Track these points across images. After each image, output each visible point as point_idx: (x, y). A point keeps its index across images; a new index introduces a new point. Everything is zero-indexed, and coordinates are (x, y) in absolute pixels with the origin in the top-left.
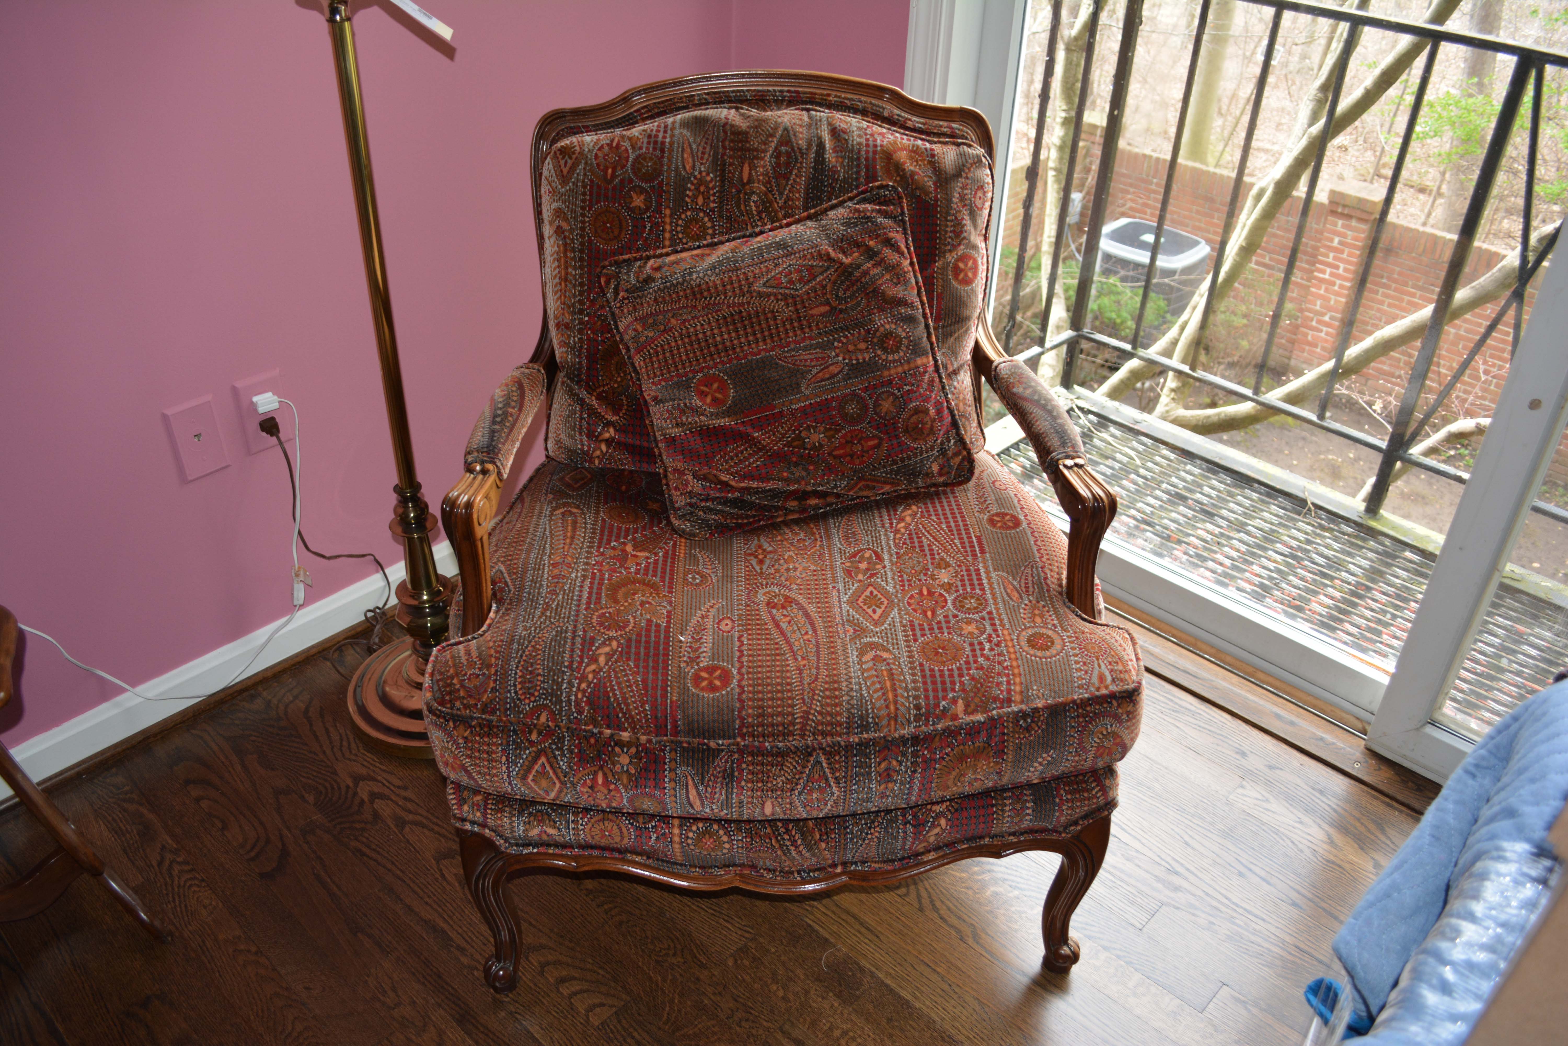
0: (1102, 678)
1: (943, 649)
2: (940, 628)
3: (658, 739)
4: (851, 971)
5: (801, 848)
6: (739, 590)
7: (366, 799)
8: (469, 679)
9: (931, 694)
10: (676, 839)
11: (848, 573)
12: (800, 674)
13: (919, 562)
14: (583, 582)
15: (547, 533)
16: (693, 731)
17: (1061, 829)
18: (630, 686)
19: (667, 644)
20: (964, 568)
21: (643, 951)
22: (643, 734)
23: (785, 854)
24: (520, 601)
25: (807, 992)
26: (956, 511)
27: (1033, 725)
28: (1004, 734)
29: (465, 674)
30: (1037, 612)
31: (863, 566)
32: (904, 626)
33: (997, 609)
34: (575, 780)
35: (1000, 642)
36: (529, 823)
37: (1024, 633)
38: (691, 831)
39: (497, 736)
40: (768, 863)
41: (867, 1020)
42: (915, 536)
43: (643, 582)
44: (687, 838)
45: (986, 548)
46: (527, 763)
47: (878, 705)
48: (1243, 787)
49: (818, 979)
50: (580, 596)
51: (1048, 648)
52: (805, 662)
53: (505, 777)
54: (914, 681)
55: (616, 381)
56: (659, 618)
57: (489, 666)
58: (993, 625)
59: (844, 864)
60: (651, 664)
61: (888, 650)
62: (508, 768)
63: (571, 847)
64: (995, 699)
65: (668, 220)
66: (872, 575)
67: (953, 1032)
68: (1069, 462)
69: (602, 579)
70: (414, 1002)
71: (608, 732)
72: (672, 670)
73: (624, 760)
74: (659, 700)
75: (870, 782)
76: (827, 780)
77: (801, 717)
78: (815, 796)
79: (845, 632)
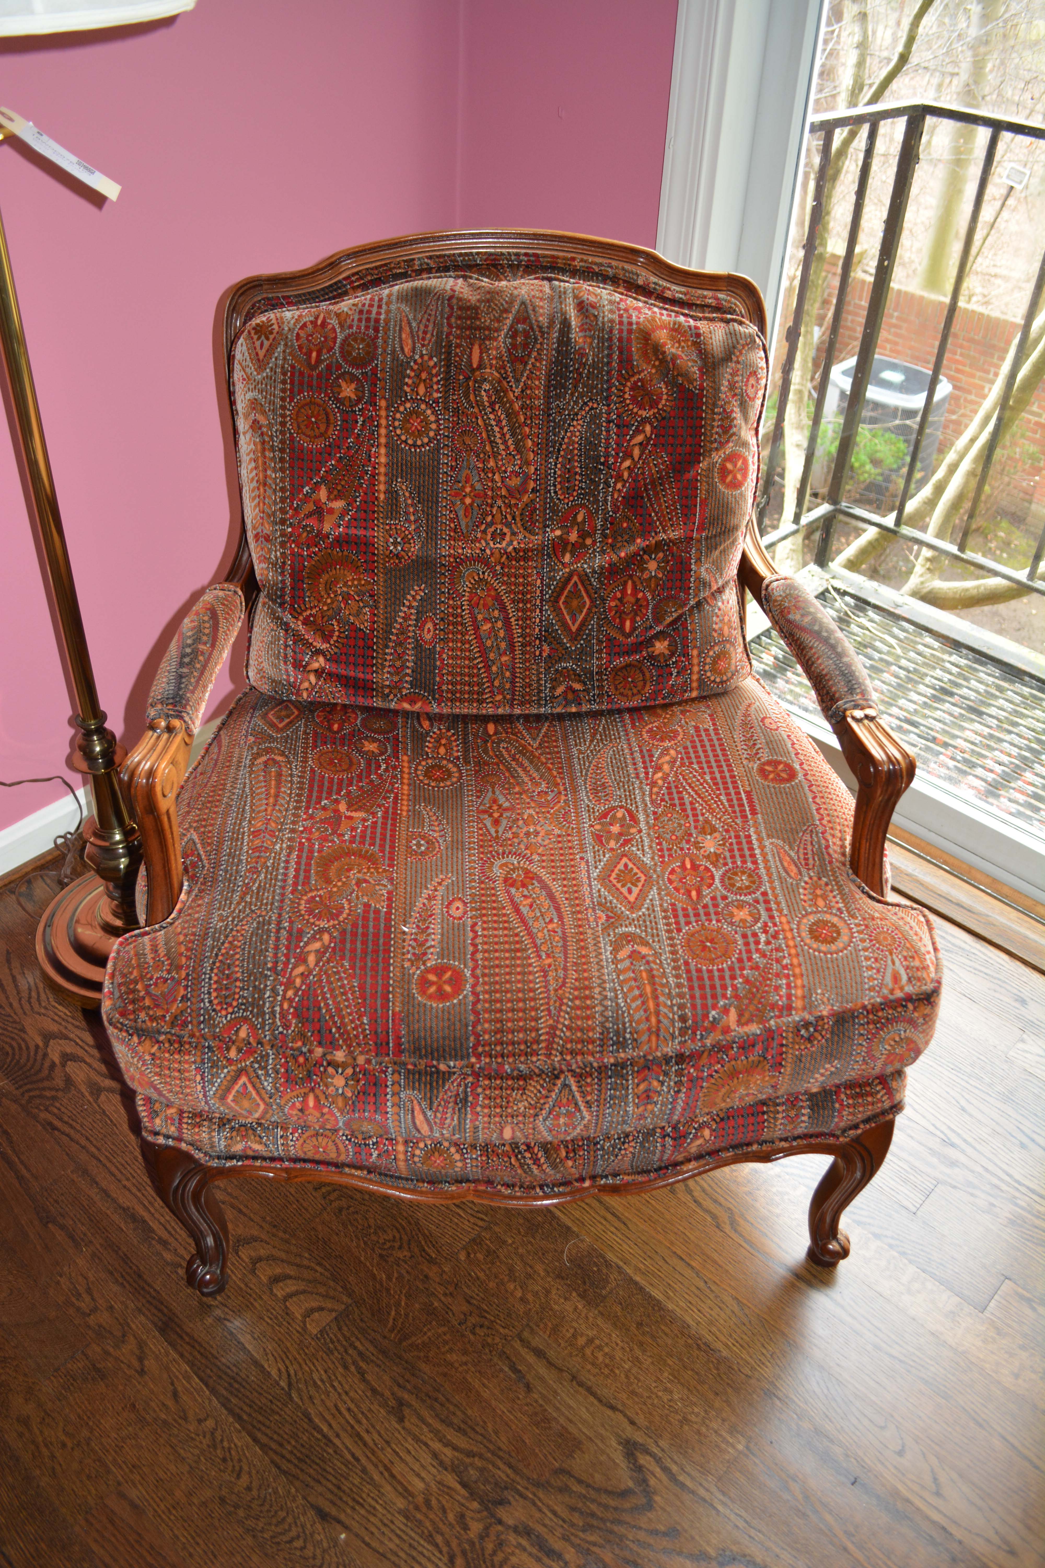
0: (896, 978)
1: (712, 941)
2: (707, 914)
3: (379, 1059)
4: (597, 1266)
5: (545, 1167)
6: (471, 860)
7: (57, 1061)
8: (156, 984)
9: (699, 1002)
10: (401, 1157)
11: (598, 838)
12: (545, 976)
13: (680, 825)
14: (288, 856)
15: (247, 790)
16: (419, 1050)
17: (838, 1133)
18: (345, 993)
19: (387, 936)
20: (732, 834)
21: (365, 1243)
22: (361, 1053)
23: (525, 1172)
24: (215, 880)
25: (548, 1292)
26: (721, 758)
27: (816, 1034)
28: (782, 1045)
29: (151, 978)
30: (819, 892)
31: (615, 829)
32: (665, 911)
33: (773, 889)
34: (283, 1102)
35: (777, 932)
36: (231, 1138)
37: (805, 921)
38: (417, 1148)
39: (189, 1053)
40: (506, 1179)
41: (615, 1325)
42: (674, 790)
43: (358, 854)
44: (413, 1155)
45: (758, 807)
46: (225, 1083)
47: (636, 1017)
48: (1023, 1041)
49: (559, 1276)
50: (286, 875)
51: (833, 940)
52: (550, 961)
53: (201, 1096)
54: (679, 986)
55: (325, 603)
56: (379, 902)
57: (179, 968)
58: (769, 910)
59: (593, 1178)
60: (369, 964)
61: (646, 944)
62: (203, 1087)
63: (280, 1159)
64: (773, 1006)
65: (383, 413)
66: (626, 842)
67: (709, 1338)
68: (858, 714)
69: (311, 851)
70: (112, 1307)
71: (319, 1051)
72: (394, 972)
73: (339, 1081)
74: (379, 1011)
75: (626, 1105)
76: (576, 1104)
77: (547, 1033)
78: (562, 1121)
79: (597, 919)
